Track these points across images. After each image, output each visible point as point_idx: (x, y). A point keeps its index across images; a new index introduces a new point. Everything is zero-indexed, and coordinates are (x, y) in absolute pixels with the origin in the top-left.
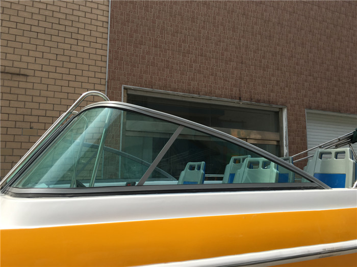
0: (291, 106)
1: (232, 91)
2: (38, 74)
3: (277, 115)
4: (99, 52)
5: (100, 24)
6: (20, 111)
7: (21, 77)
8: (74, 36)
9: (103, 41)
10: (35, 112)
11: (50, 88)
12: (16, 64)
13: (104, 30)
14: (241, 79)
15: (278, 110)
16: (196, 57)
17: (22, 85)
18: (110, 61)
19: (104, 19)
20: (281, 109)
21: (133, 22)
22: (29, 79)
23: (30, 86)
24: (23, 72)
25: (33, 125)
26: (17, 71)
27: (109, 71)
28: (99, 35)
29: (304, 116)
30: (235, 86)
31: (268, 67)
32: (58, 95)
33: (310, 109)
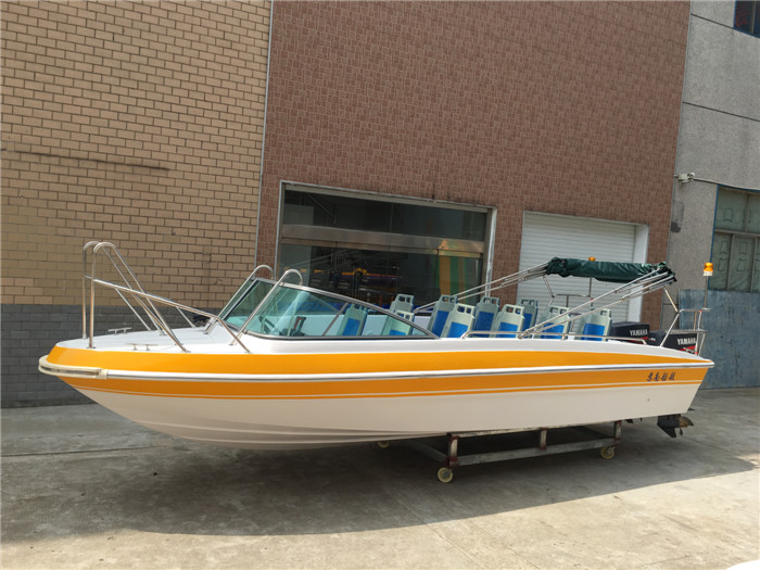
0: (504, 207)
1: (423, 185)
3: (484, 218)
4: (253, 136)
5: (254, 98)
6: (160, 214)
7: (161, 171)
8: (223, 116)
9: (258, 122)
10: (177, 215)
11: (195, 185)
12: (155, 155)
13: (260, 107)
14: (437, 168)
15: (485, 211)
16: (378, 139)
17: (162, 181)
18: (267, 149)
19: (260, 91)
20: (491, 210)
21: (297, 93)
22: (171, 174)
23: (171, 182)
24: (163, 165)
25: (175, 230)
26: (156, 164)
27: (265, 162)
28: (253, 113)
29: (520, 221)
30: (428, 179)
31: (477, 151)
32: (203, 194)
33: (531, 210)
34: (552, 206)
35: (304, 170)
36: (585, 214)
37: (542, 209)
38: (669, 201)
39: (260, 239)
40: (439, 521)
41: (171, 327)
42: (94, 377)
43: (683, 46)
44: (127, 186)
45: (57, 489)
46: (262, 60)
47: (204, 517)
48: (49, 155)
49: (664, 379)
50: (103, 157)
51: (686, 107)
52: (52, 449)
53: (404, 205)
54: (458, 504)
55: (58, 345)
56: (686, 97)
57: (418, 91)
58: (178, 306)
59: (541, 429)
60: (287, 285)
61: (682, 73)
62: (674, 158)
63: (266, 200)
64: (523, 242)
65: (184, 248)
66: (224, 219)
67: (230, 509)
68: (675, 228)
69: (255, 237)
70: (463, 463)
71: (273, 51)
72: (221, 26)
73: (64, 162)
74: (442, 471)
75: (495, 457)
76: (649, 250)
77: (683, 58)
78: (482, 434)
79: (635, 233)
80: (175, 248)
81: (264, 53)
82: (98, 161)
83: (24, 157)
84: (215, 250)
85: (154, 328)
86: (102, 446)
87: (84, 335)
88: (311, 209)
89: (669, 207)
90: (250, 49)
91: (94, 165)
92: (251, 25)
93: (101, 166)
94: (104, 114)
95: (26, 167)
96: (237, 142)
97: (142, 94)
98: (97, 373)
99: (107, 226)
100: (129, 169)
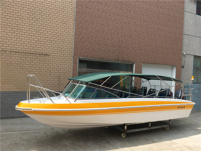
0: (137, 62)
1: (115, 57)
2: (52, 54)
3: (132, 66)
4: (71, 46)
5: (71, 36)
6: (47, 67)
7: (47, 56)
8: (63, 41)
9: (72, 42)
10: (51, 67)
11: (56, 59)
12: (46, 51)
13: (72, 38)
14: (119, 53)
15: (132, 64)
16: (103, 46)
17: (47, 58)
18: (74, 49)
19: (73, 34)
20: (133, 63)
21: (82, 34)
22: (50, 56)
23: (50, 58)
24: (47, 54)
25: (51, 71)
26: (46, 54)
27: (74, 52)
28: (71, 40)
29: (141, 66)
30: (117, 56)
31: (129, 48)
32: (58, 61)
33: (144, 63)
34: (150, 62)
35: (84, 54)
36: (159, 64)
37: (147, 63)
38: (181, 60)
39: (73, 72)
40: (122, 148)
41: (50, 97)
42: (30, 110)
43: (183, 19)
44: (38, 60)
45: (20, 141)
46: (73, 26)
47: (59, 148)
48: (18, 52)
49: (182, 108)
50: (32, 52)
51: (184, 35)
52: (19, 130)
53: (110, 63)
54: (127, 143)
55: (21, 102)
56: (184, 33)
57: (113, 33)
58: (52, 91)
59: (149, 122)
60: (80, 85)
61: (183, 26)
62: (182, 49)
63: (74, 62)
64: (142, 72)
65: (53, 75)
66: (64, 68)
67: (66, 146)
68: (183, 67)
69: (72, 72)
70: (128, 132)
71: (76, 24)
72: (62, 18)
73: (22, 54)
74: (123, 134)
75: (137, 130)
76: (176, 73)
77: (183, 22)
78: (133, 124)
79: (172, 68)
80: (51, 75)
81: (73, 24)
82: (31, 53)
83: (12, 53)
84: (61, 76)
85: (45, 97)
86: (32, 129)
87: (27, 99)
88: (86, 64)
89: (181, 62)
90: (70, 24)
91: (30, 54)
92: (70, 18)
93: (32, 55)
94: (32, 41)
95: (12, 55)
96: (67, 47)
97: (42, 36)
98: (31, 109)
99: (33, 70)
100: (39, 55)
